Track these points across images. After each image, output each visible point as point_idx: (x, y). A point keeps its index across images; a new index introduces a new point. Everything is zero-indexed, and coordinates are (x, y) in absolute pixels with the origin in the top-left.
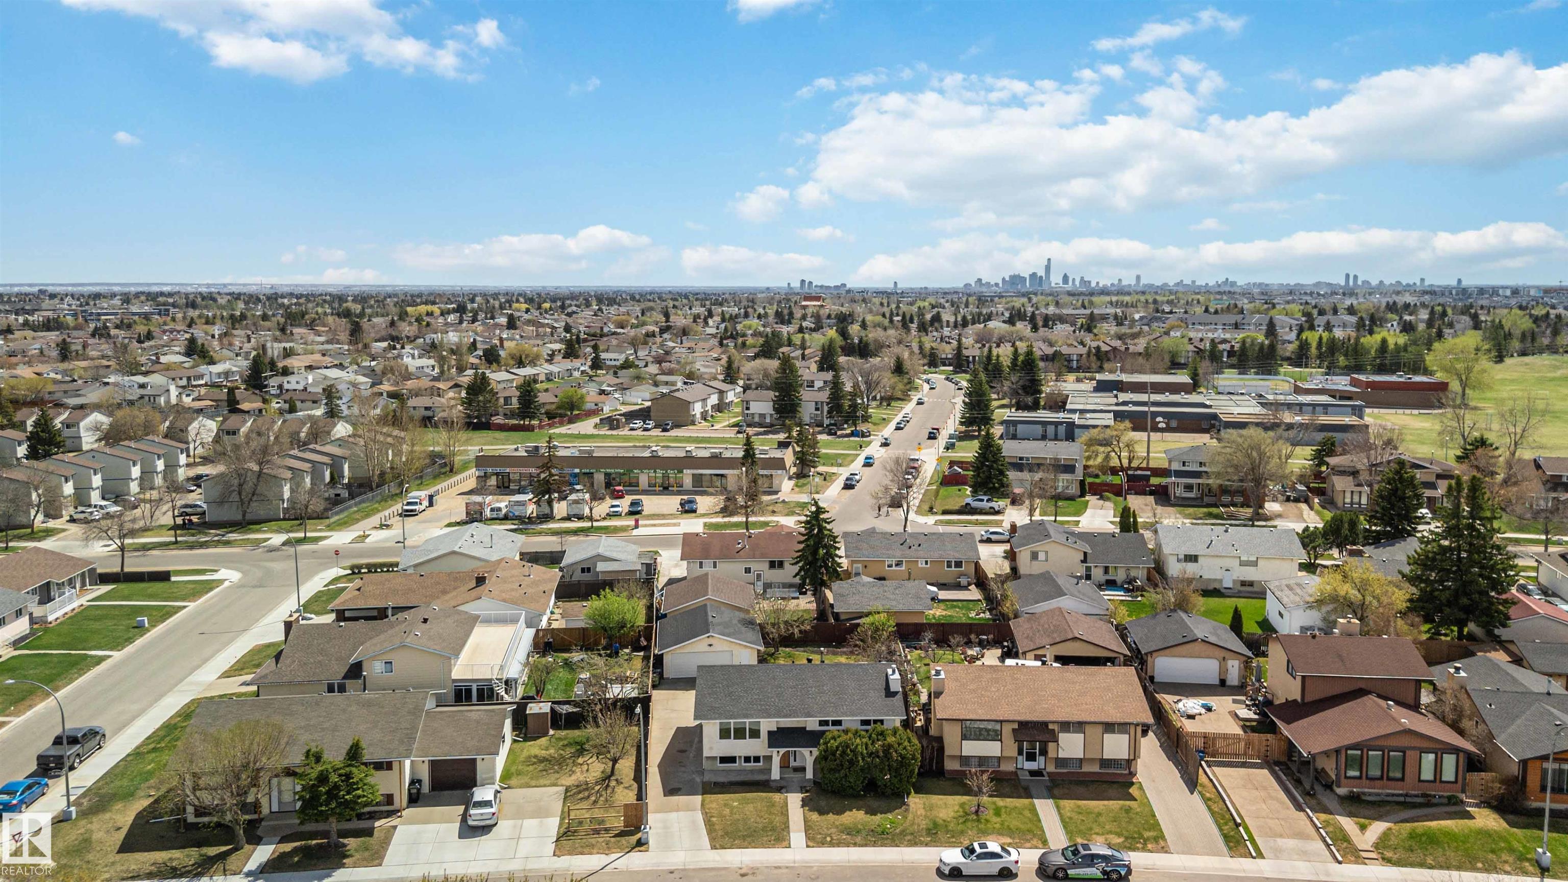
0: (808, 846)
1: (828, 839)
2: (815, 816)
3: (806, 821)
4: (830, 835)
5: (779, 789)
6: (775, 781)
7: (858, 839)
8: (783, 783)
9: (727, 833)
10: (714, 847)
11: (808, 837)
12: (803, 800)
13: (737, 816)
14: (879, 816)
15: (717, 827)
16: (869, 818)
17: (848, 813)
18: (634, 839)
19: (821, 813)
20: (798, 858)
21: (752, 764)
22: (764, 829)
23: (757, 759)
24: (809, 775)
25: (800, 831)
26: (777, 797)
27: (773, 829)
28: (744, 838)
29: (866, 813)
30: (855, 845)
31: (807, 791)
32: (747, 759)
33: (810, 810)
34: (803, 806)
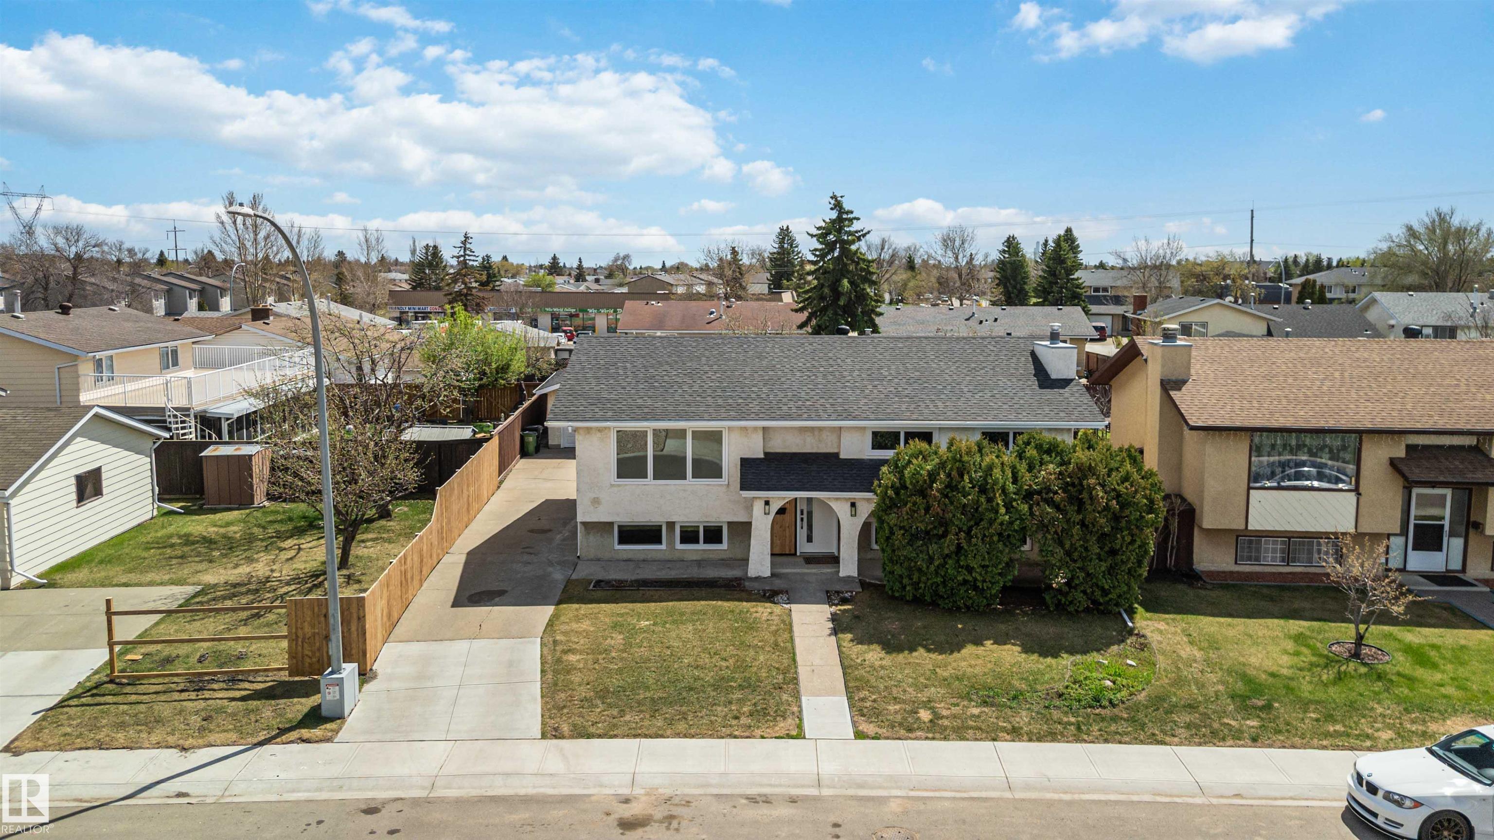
0: (860, 735)
1: (925, 715)
2: (874, 655)
3: (847, 668)
4: (928, 704)
5: (770, 596)
6: (758, 579)
7: (1023, 719)
8: (778, 584)
9: (603, 694)
10: (550, 732)
11: (858, 709)
12: (834, 618)
13: (643, 652)
14: (1066, 660)
15: (576, 678)
16: (1034, 662)
17: (969, 650)
18: (301, 706)
19: (891, 646)
20: (830, 768)
21: (701, 546)
22: (721, 685)
23: (713, 535)
24: (849, 567)
25: (833, 693)
26: (762, 611)
27: (748, 685)
28: (654, 707)
29: (1027, 650)
30: (1015, 733)
31: (844, 601)
32: (689, 536)
33: (859, 640)
34: (835, 632)
